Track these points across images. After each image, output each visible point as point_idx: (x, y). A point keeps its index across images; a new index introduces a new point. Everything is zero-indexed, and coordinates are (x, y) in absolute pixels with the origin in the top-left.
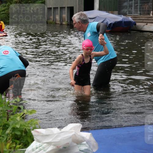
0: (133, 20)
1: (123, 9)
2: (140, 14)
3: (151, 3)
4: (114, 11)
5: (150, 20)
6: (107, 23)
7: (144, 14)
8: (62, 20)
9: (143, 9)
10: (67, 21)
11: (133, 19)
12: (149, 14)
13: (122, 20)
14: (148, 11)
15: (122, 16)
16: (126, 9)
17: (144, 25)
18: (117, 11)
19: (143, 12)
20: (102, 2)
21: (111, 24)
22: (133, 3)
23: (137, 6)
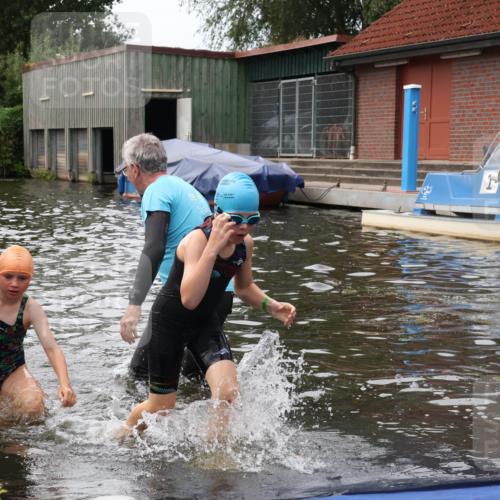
0: (293, 173)
1: (265, 137)
2: (319, 154)
3: (350, 121)
4: (237, 142)
5: (349, 172)
6: (215, 180)
7: (330, 154)
8: (78, 169)
9: (327, 139)
10: (93, 172)
11: (293, 169)
12: (344, 155)
13: (260, 172)
14: (342, 145)
15: (261, 158)
16: (274, 137)
17: (329, 189)
18: (249, 142)
19: (326, 147)
20: (202, 115)
22: (296, 122)
23: (309, 129)
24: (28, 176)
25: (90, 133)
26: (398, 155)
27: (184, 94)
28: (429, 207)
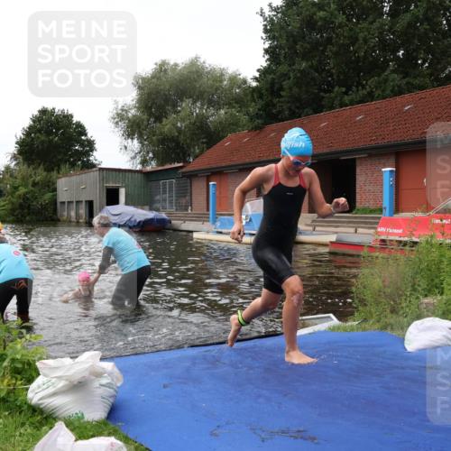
1: (155, 203)
2: (177, 210)
3: (189, 197)
4: (144, 205)
5: (189, 217)
6: (135, 221)
7: (181, 210)
8: (79, 217)
9: (180, 204)
10: (85, 219)
11: (167, 216)
12: (187, 210)
13: (153, 218)
14: (186, 206)
16: (158, 203)
17: (181, 224)
18: (148, 205)
19: (180, 207)
20: (130, 195)
21: (140, 222)
22: (167, 197)
23: (172, 200)
24: (59, 220)
25: (84, 203)
26: (208, 210)
27: (122, 187)
28: (220, 230)
